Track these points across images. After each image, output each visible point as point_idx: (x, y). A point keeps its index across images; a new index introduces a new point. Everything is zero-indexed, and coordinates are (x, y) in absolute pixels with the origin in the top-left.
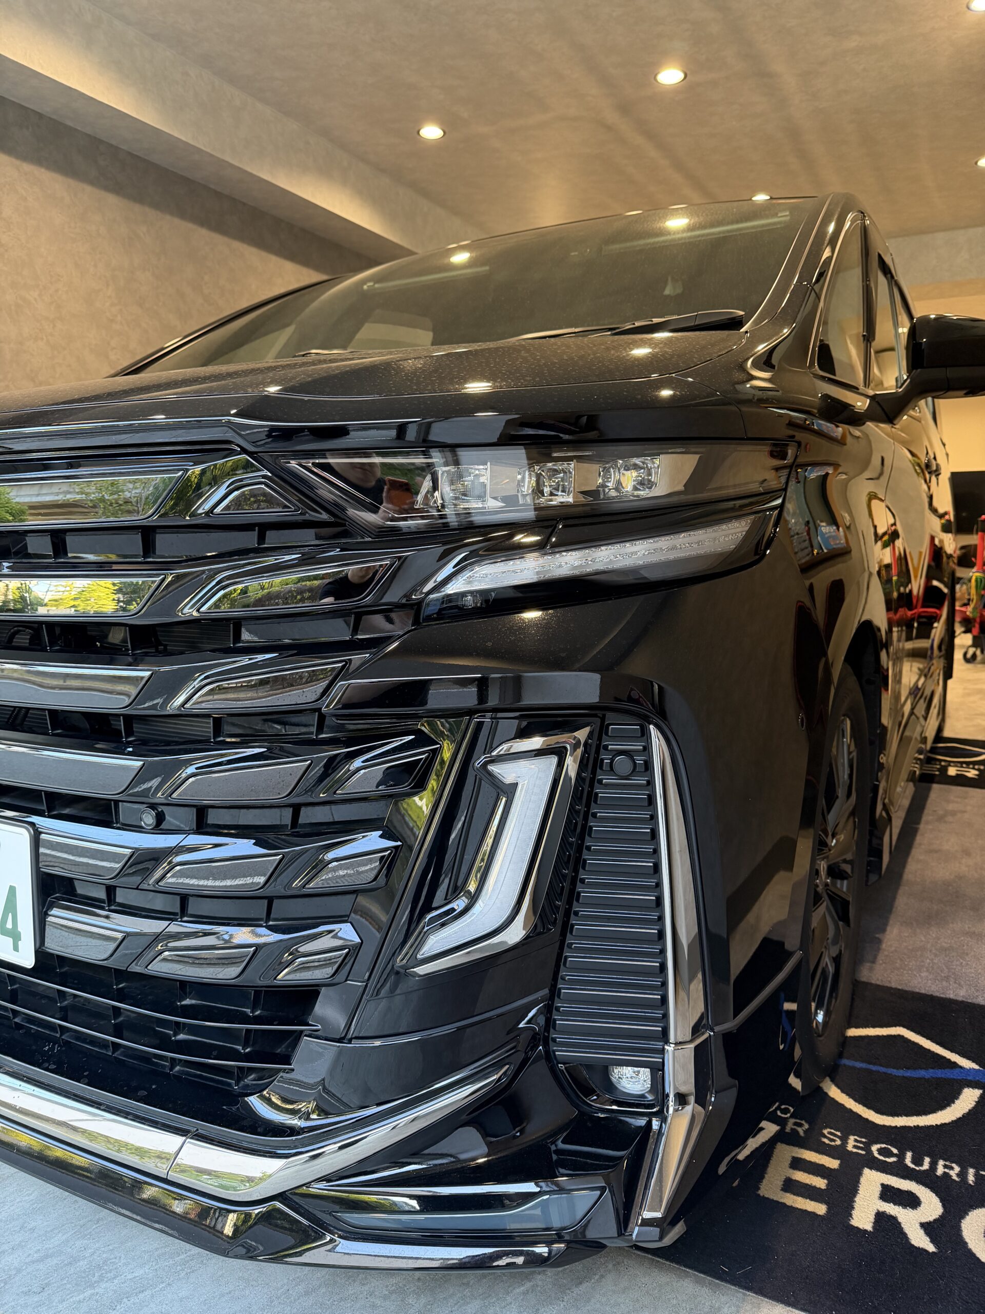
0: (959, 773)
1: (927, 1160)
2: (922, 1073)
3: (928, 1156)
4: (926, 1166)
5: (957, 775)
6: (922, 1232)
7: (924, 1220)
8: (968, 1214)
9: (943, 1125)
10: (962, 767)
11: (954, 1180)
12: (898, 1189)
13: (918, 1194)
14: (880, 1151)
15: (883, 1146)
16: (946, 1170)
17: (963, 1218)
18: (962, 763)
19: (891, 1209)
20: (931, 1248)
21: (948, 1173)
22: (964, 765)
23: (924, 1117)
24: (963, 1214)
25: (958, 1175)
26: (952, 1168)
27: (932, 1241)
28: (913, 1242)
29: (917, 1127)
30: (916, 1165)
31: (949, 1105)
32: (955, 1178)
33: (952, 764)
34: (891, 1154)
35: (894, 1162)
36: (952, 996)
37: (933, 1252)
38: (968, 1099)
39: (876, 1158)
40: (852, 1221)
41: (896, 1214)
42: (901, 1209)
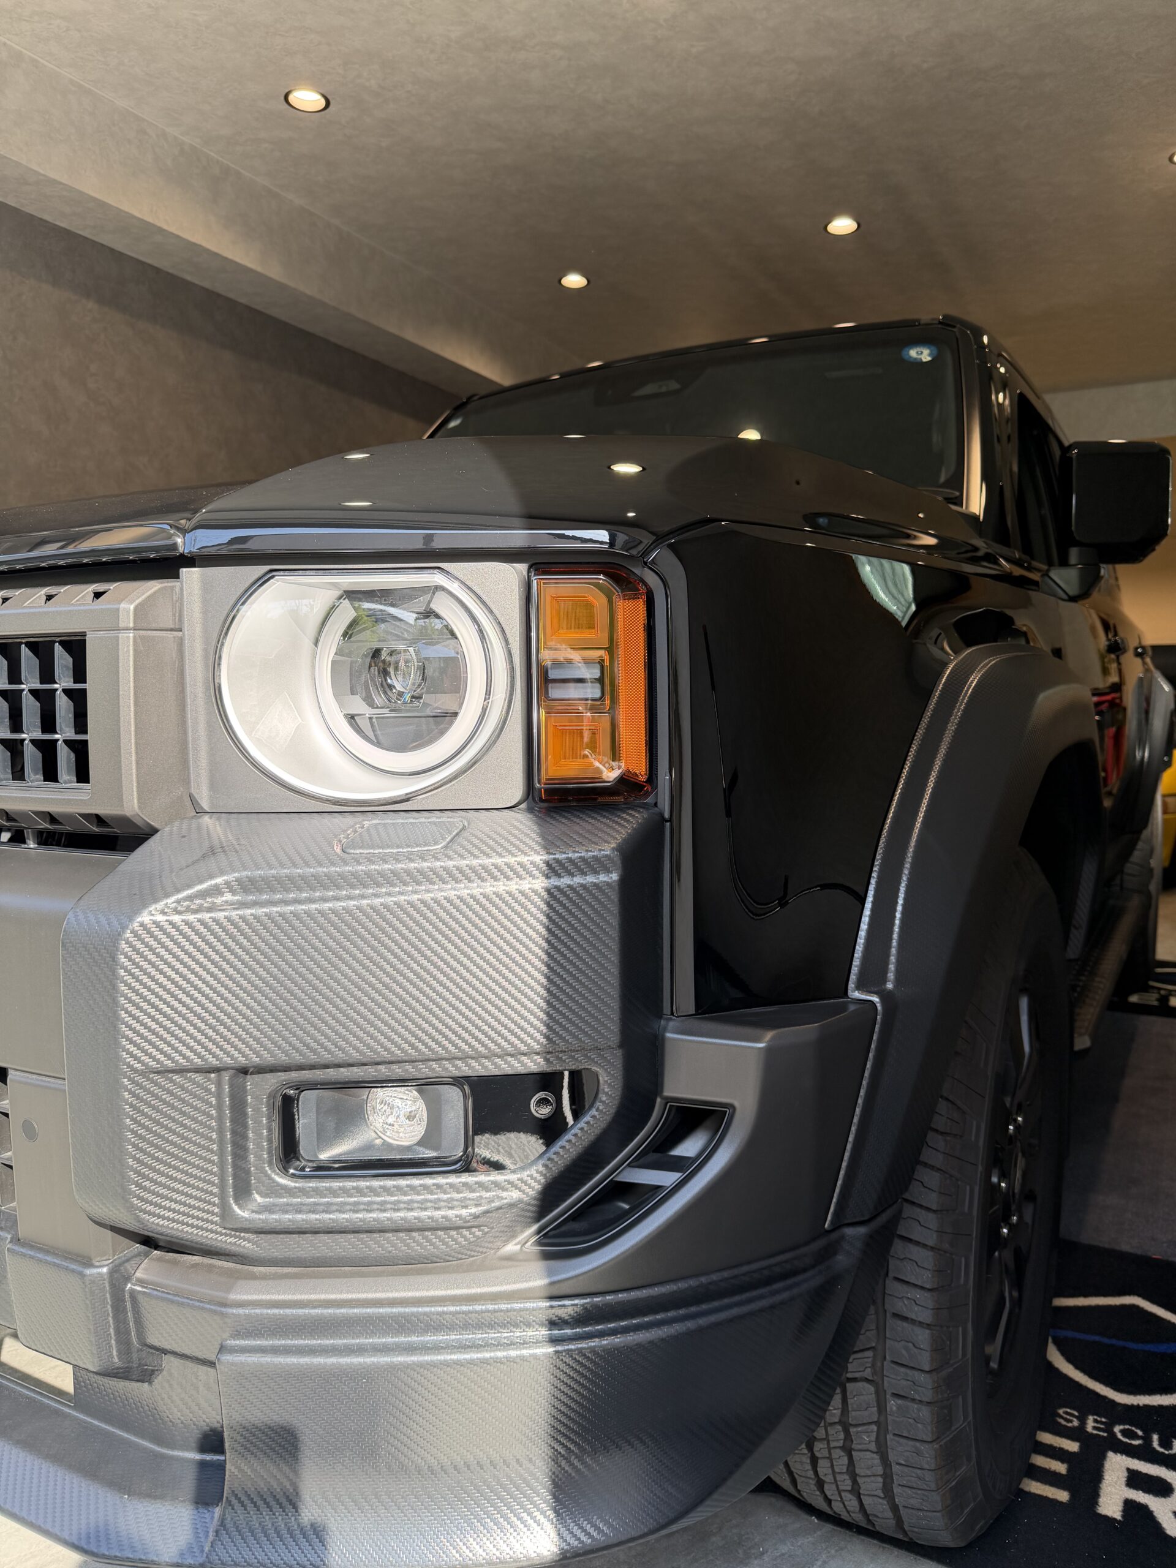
2: (1163, 1347)
12: (1146, 1475)
13: (1169, 1480)
14: (1123, 1432)
15: (1127, 1427)
19: (1140, 1497)
23: (1169, 1396)
28: (1166, 1530)
30: (1166, 1449)
34: (1136, 1437)
35: (1139, 1445)
39: (1120, 1440)
40: (1099, 1508)
41: (1147, 1502)
42: (1151, 1497)
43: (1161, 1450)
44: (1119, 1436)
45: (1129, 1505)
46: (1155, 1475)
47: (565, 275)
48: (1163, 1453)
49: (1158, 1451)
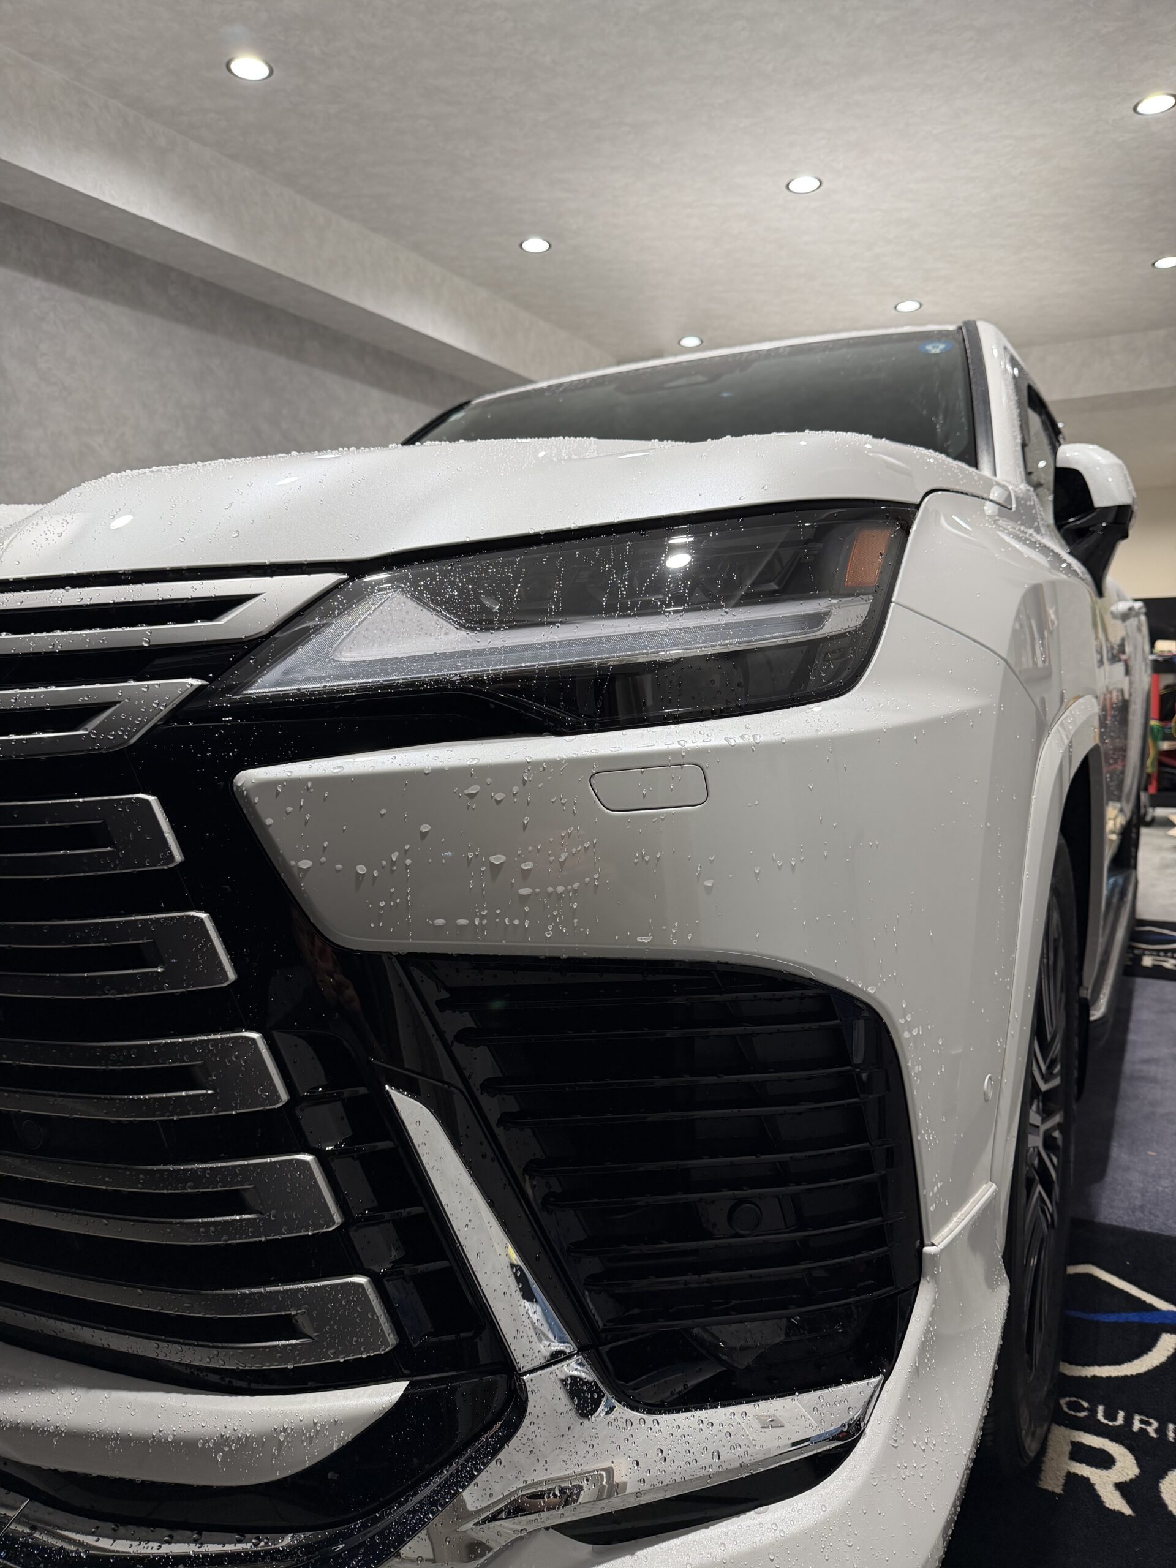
0: (1157, 963)
1: (1121, 1415)
2: (1112, 1318)
3: (1122, 1410)
4: (1120, 1419)
5: (1154, 966)
6: (1117, 1494)
7: (1118, 1481)
8: (1167, 1475)
9: (1139, 1375)
10: (1159, 956)
11: (1153, 1437)
12: (1090, 1447)
13: (1111, 1452)
14: (1070, 1405)
15: (1073, 1399)
16: (1143, 1426)
17: (1163, 1478)
18: (1159, 951)
19: (1083, 1470)
20: (1127, 1511)
21: (1145, 1430)
22: (1162, 954)
23: (1117, 1367)
24: (1162, 1474)
25: (1156, 1431)
26: (1150, 1424)
27: (1129, 1502)
28: (1107, 1505)
29: (1109, 1378)
30: (1109, 1421)
31: (1147, 1354)
32: (1153, 1435)
33: (1146, 952)
34: (1083, 1409)
35: (1086, 1416)
36: (1147, 1229)
37: (1130, 1516)
38: (1167, 1345)
39: (1067, 1413)
40: (1040, 1483)
41: (1089, 1476)
42: (1093, 1470)
43: (1106, 1422)
44: (1065, 1409)
45: (1071, 1478)
46: (1098, 1447)
47: (527, 240)
48: (1108, 1425)
49: (1102, 1423)
